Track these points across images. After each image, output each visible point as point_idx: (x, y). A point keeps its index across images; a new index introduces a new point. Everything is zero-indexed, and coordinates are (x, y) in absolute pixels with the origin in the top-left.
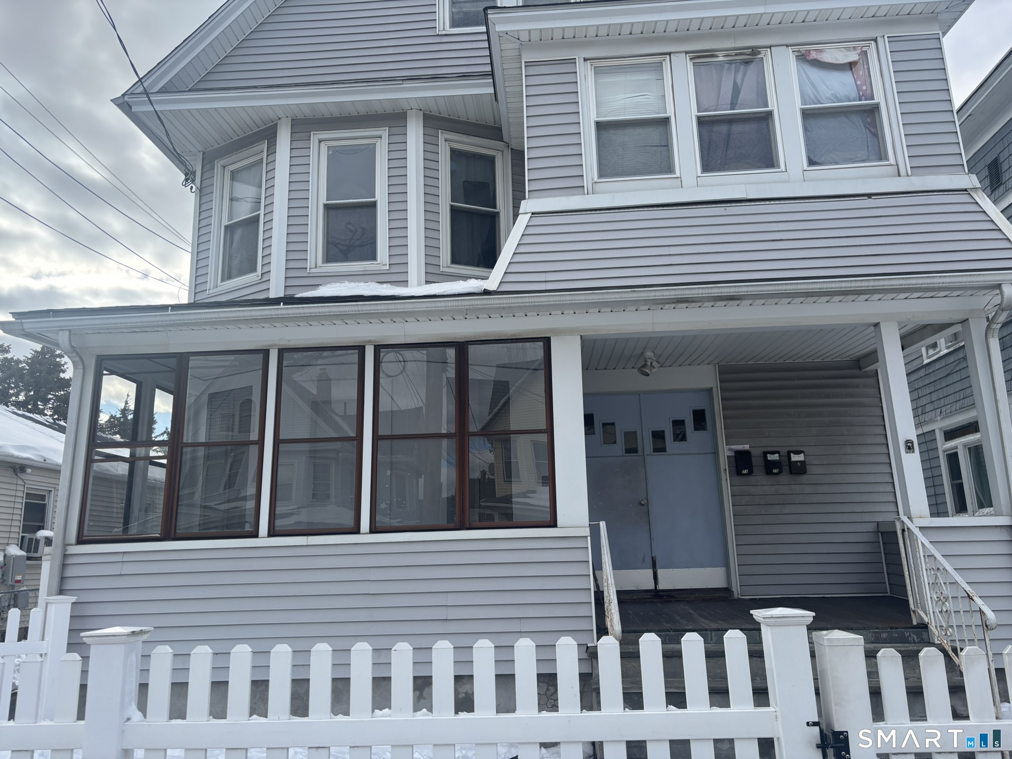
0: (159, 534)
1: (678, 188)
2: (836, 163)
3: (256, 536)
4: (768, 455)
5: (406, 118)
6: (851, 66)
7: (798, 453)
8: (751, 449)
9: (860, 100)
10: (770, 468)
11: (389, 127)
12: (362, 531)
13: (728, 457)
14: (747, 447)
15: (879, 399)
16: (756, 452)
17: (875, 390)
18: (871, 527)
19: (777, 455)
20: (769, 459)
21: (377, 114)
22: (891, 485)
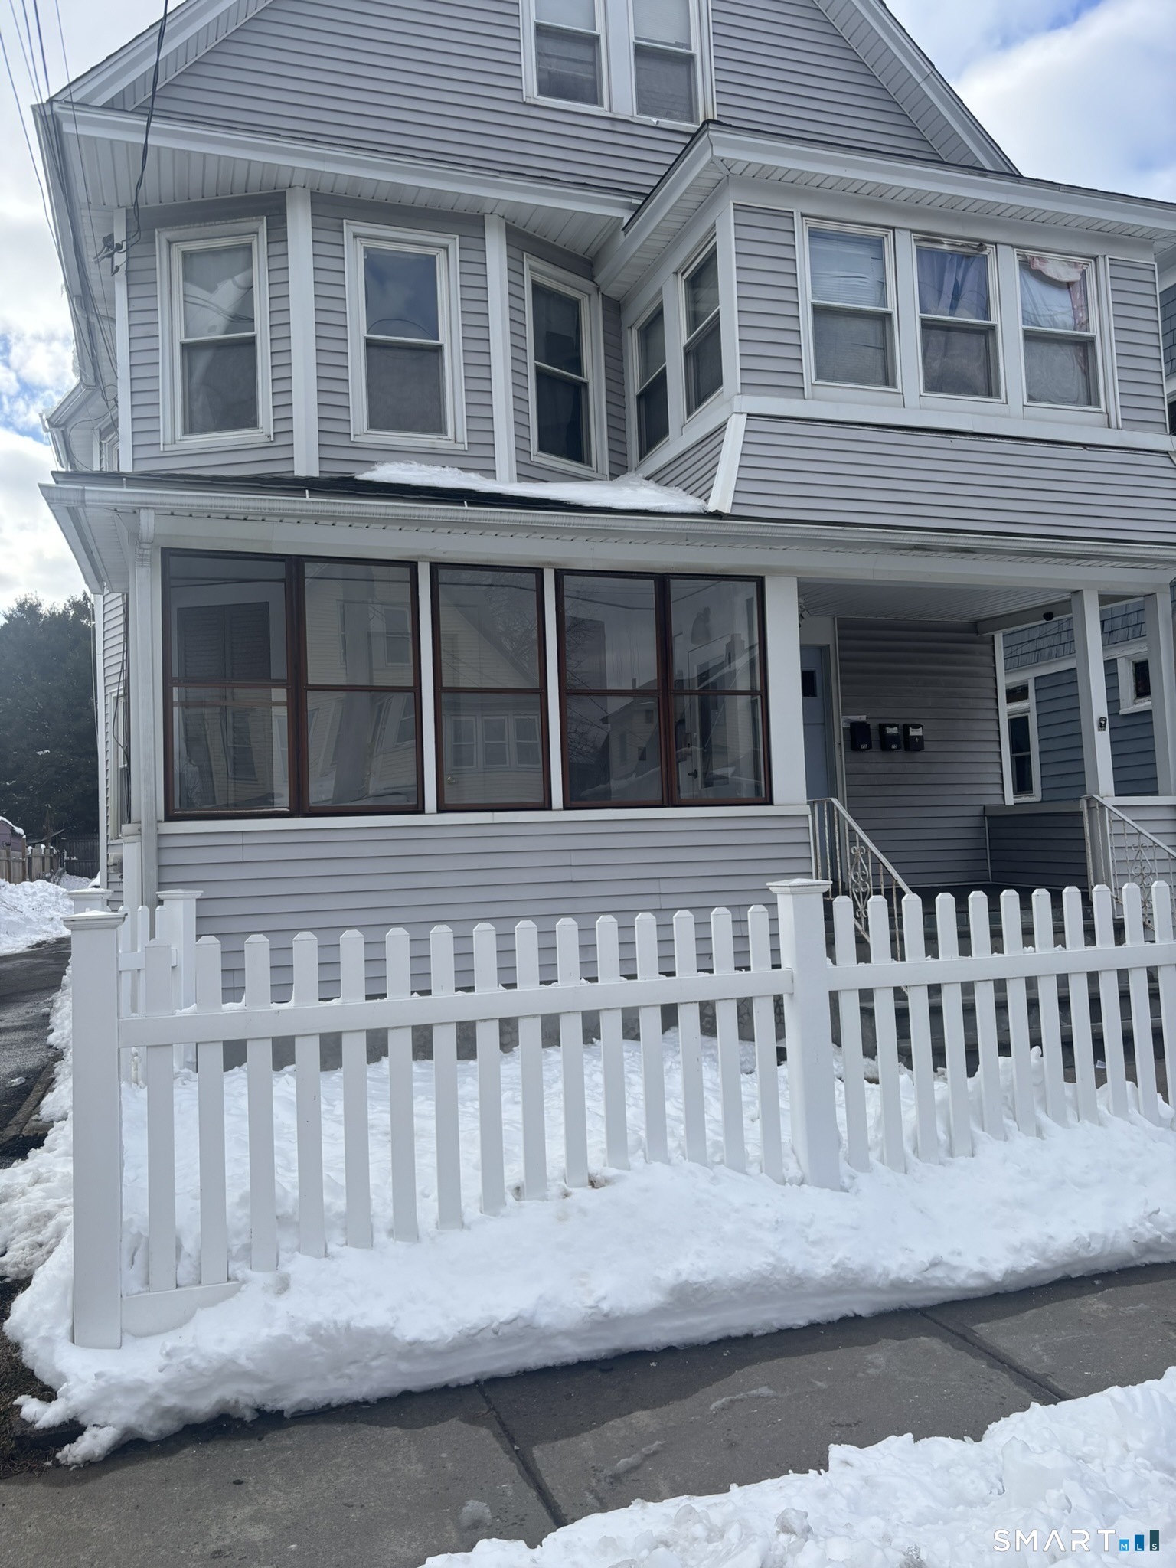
0: (288, 808)
1: (900, 407)
2: (1050, 402)
3: (422, 811)
4: (887, 728)
5: (484, 227)
6: (1068, 285)
7: (916, 726)
8: (868, 720)
9: (1075, 330)
10: (886, 743)
11: (460, 235)
12: (554, 807)
13: (844, 728)
14: (863, 718)
15: (992, 669)
16: (874, 725)
17: (989, 659)
18: (978, 811)
19: (896, 728)
20: (888, 732)
21: (440, 211)
22: (998, 765)
